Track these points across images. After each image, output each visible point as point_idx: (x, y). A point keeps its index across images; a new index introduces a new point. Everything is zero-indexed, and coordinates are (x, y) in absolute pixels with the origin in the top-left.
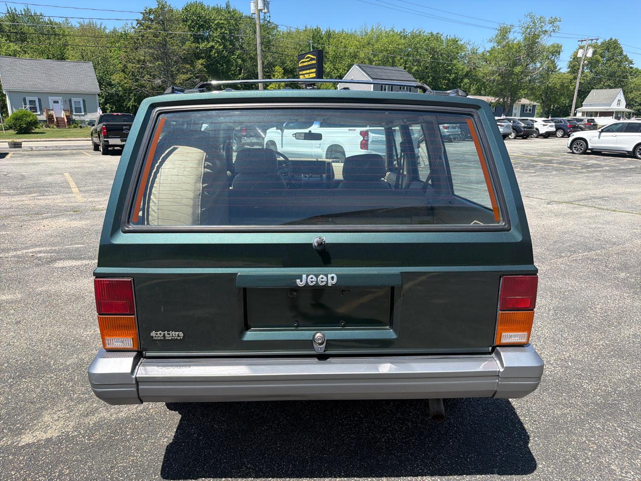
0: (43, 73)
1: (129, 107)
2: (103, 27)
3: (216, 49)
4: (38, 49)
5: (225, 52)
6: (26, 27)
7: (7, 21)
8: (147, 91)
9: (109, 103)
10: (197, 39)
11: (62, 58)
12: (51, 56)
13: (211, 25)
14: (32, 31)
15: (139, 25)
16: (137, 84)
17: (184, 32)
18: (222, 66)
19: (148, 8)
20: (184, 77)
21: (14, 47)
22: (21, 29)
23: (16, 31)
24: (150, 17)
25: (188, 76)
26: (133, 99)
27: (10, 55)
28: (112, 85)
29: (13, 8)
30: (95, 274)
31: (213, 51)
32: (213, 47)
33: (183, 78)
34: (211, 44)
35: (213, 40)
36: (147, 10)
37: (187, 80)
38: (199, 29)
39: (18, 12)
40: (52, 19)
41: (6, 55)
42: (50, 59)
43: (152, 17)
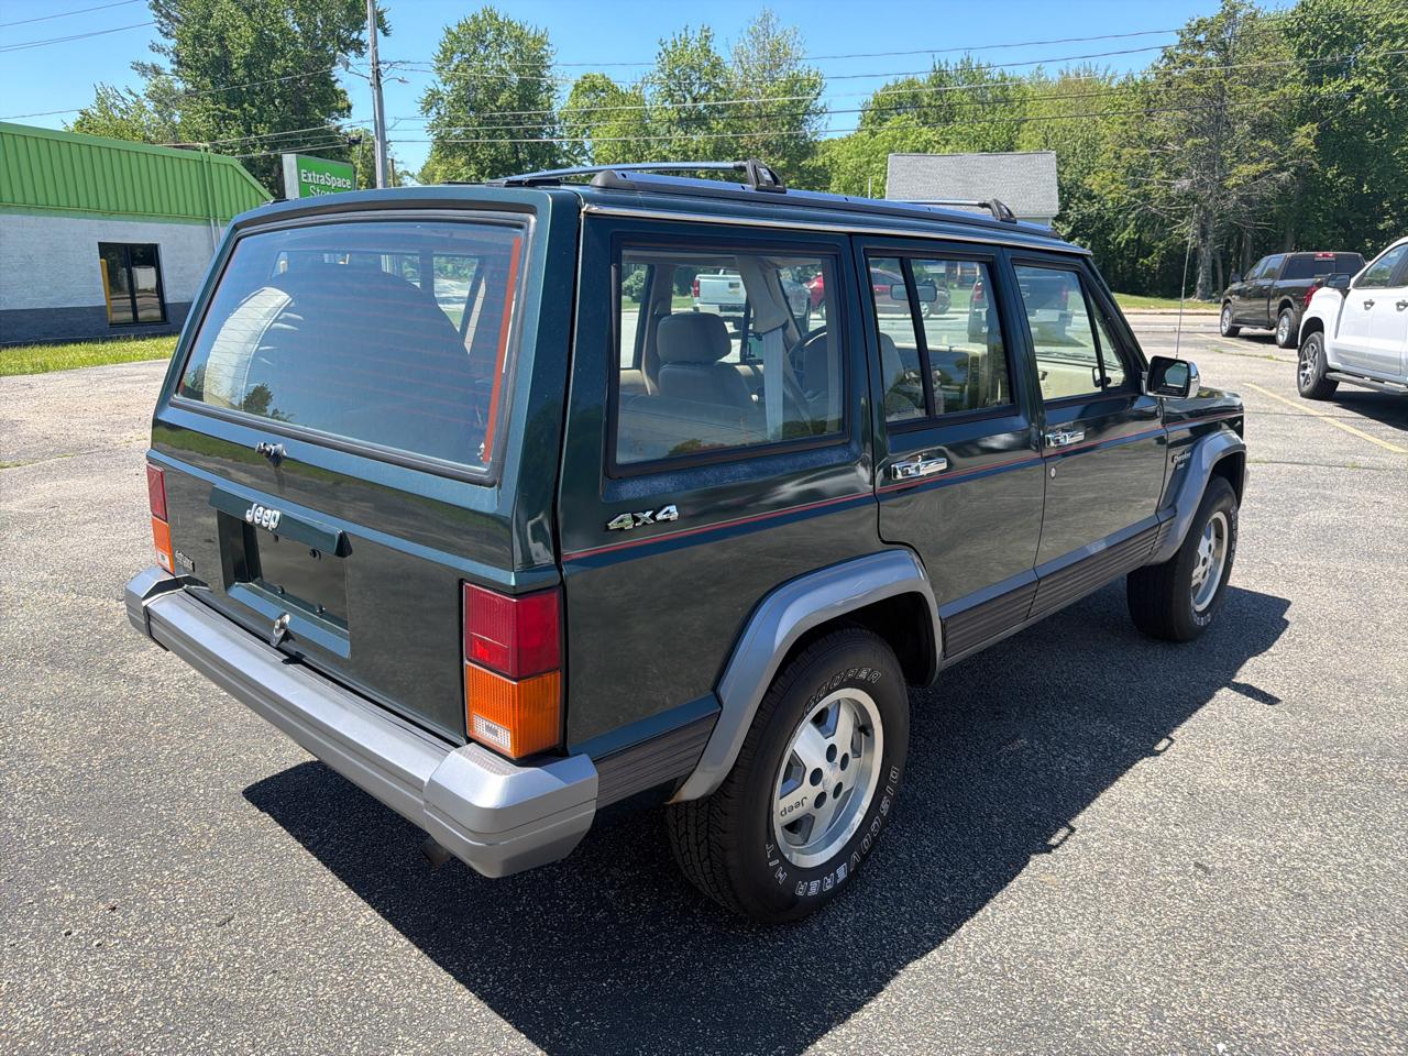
0: (959, 181)
1: (1120, 243)
2: (1109, 74)
3: (1365, 94)
4: (968, 134)
5: (1391, 98)
6: (958, 91)
7: (929, 87)
8: (1156, 207)
9: (1080, 236)
10: (1317, 75)
11: (1010, 147)
12: (989, 145)
13: (1367, 35)
14: (966, 98)
15: (1166, 60)
16: (1136, 191)
17: (1276, 61)
18: (1379, 134)
19: (1196, 19)
20: (1252, 169)
21: (927, 133)
22: (949, 99)
23: (939, 103)
24: (1198, 38)
25: (1262, 167)
26: (1132, 226)
27: (918, 151)
28: (1095, 197)
29: (943, 62)
30: (148, 457)
31: (1357, 101)
32: (1358, 89)
33: (1245, 172)
34: (1355, 82)
35: (1364, 72)
36: (1193, 24)
37: (1255, 178)
38: (1328, 48)
39: (951, 69)
40: (1008, 71)
41: (911, 151)
42: (987, 151)
43: (1201, 37)
